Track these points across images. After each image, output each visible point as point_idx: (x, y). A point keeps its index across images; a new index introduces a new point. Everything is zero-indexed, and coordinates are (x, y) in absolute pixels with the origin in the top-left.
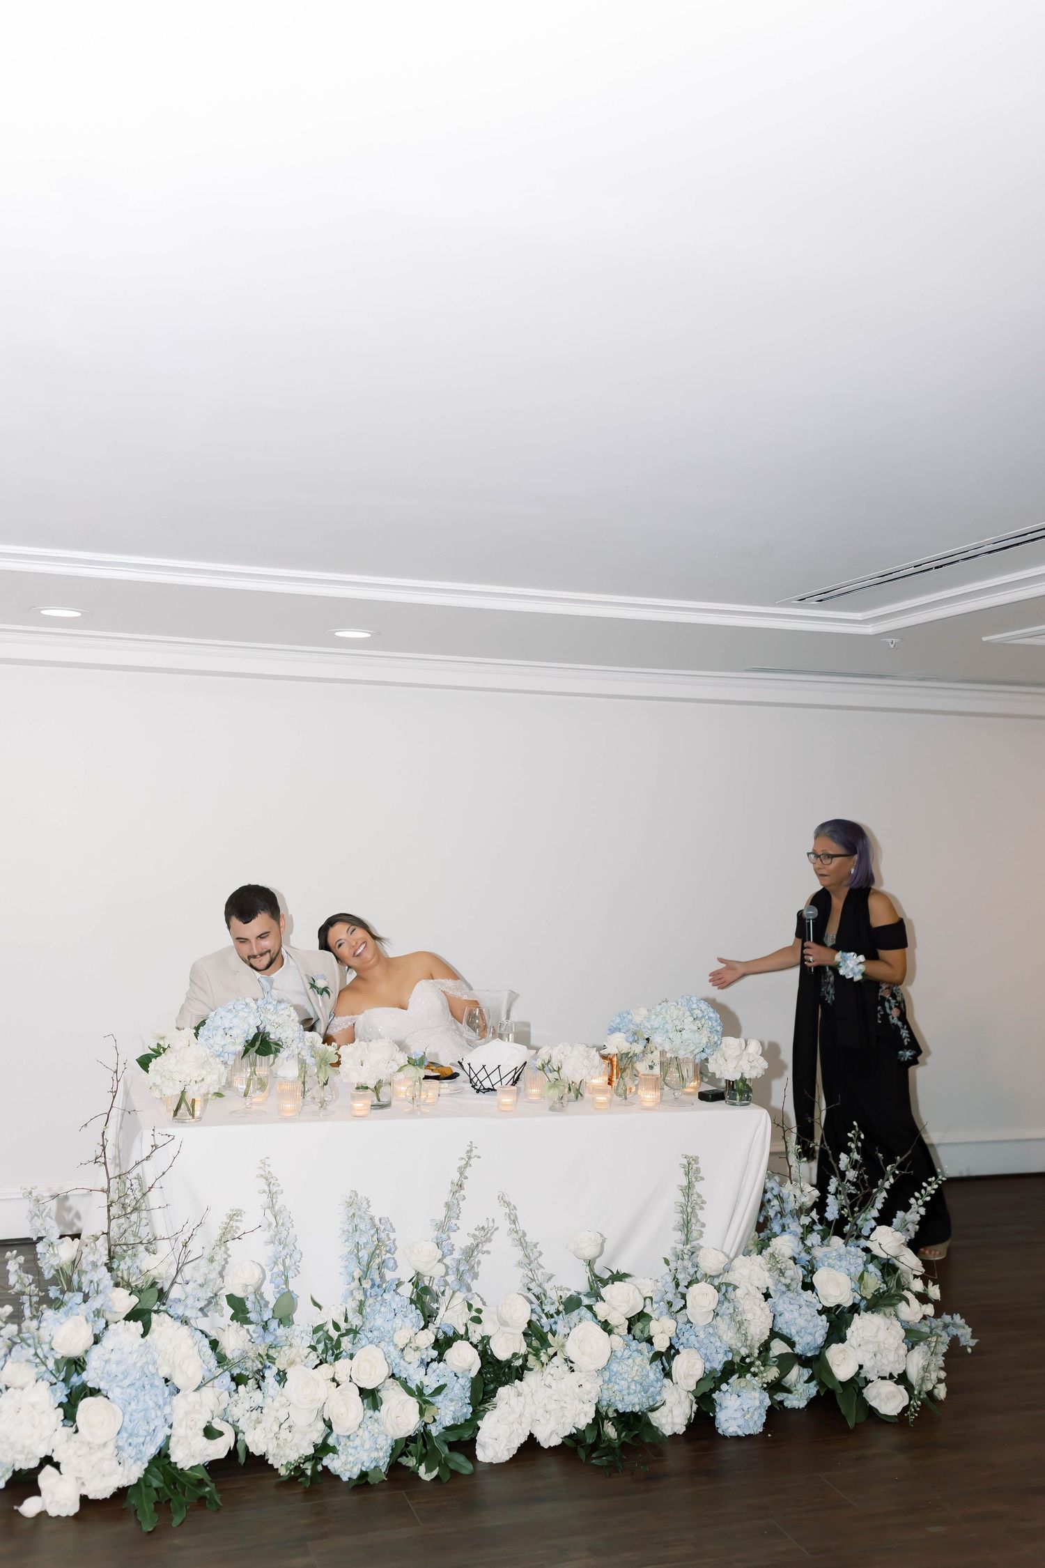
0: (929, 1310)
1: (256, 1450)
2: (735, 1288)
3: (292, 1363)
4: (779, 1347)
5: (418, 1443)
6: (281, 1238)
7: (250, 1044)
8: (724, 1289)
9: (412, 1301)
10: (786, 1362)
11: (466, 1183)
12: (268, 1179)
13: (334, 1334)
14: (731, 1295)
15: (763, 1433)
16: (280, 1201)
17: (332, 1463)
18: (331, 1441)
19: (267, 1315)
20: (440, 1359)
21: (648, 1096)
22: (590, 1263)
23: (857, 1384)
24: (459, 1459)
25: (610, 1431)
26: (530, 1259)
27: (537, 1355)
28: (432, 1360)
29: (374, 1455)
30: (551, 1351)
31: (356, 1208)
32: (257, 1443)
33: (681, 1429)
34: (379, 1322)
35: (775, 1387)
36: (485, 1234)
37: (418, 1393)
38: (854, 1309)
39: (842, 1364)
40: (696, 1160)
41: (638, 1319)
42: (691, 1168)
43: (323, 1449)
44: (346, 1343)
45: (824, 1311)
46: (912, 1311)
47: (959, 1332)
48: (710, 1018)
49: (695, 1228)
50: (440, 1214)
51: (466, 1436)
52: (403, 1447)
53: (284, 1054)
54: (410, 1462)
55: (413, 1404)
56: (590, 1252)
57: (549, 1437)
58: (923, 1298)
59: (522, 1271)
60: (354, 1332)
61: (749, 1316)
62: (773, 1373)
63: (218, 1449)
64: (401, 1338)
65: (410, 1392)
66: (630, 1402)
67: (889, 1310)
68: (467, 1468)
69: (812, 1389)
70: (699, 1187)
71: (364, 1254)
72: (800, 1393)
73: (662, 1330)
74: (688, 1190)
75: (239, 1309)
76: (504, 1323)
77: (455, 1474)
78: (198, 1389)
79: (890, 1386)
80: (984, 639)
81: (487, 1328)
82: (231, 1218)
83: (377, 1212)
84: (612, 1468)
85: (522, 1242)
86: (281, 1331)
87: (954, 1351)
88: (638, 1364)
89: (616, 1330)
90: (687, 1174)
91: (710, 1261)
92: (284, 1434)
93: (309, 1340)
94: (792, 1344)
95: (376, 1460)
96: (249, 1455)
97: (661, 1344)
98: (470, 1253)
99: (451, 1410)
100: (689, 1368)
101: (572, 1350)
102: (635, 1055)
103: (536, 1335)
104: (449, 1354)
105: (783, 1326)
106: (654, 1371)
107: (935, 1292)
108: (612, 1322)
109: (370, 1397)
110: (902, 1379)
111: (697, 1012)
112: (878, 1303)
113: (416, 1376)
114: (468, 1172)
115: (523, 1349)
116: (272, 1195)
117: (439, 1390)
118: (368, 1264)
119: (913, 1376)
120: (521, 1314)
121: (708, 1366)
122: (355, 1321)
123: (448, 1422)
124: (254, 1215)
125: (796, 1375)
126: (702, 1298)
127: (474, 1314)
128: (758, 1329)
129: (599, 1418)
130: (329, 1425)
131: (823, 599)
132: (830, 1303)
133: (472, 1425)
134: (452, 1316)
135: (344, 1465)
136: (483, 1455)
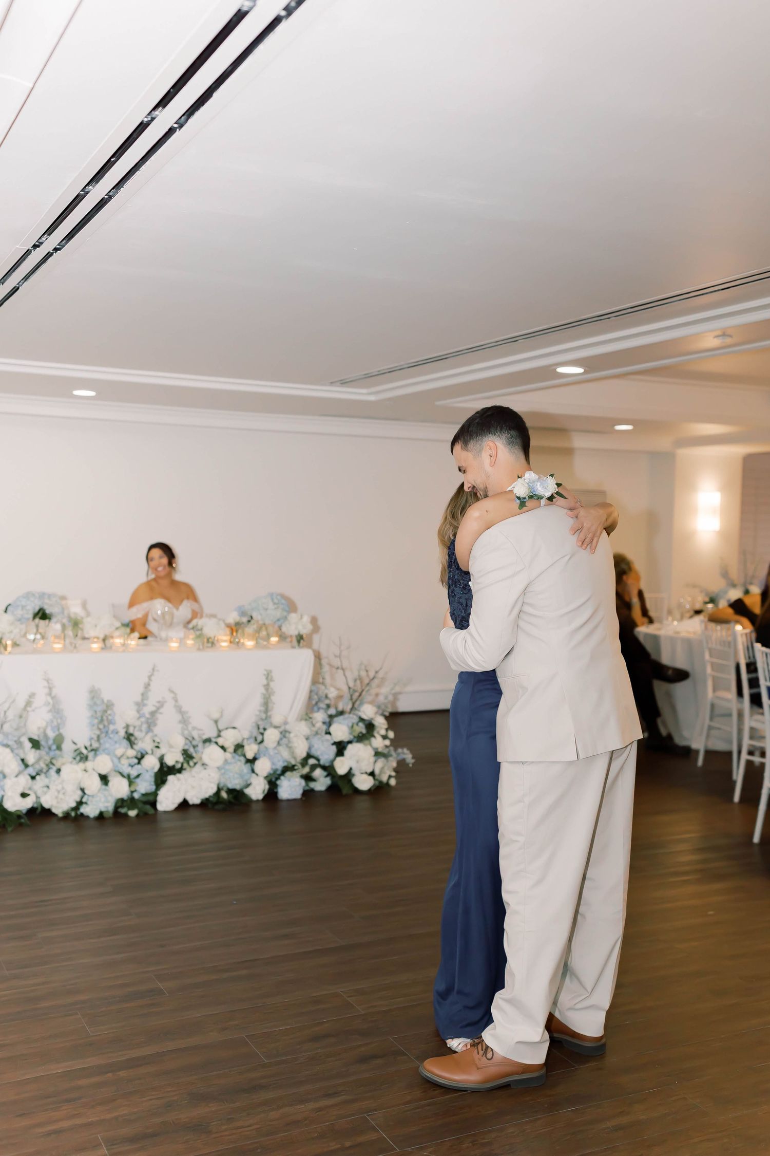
0: (387, 742)
1: (46, 806)
2: (290, 733)
3: (63, 764)
4: (312, 761)
5: (130, 802)
6: (56, 710)
7: (35, 616)
8: (284, 734)
9: (124, 738)
10: (313, 767)
11: (152, 683)
12: (48, 681)
13: (85, 751)
14: (287, 735)
15: (301, 799)
16: (54, 692)
17: (84, 810)
18: (84, 800)
19: (51, 742)
20: (139, 763)
21: (250, 643)
22: (216, 722)
23: (349, 775)
24: (148, 808)
25: (224, 795)
26: (185, 721)
27: (188, 763)
28: (135, 764)
29: (106, 804)
30: (195, 760)
31: (94, 694)
32: (48, 802)
33: (260, 797)
34: (107, 745)
35: (308, 778)
36: (161, 704)
37: (128, 777)
38: (350, 742)
39: (341, 768)
40: (271, 671)
41: (239, 747)
42: (268, 676)
43: (80, 803)
44: (91, 755)
45: (335, 743)
46: (378, 742)
47: (405, 756)
48: (282, 604)
49: (270, 705)
50: (139, 699)
51: (151, 798)
52: (120, 803)
53: (54, 620)
54: (123, 810)
55: (125, 782)
56: (216, 715)
57: (195, 799)
58: (385, 737)
59: (180, 726)
60: (95, 750)
61: (296, 745)
62: (306, 770)
63: (28, 803)
64: (119, 752)
65: (123, 776)
66: (235, 784)
67: (367, 742)
68: (151, 811)
69: (328, 781)
70: (272, 684)
71: (99, 714)
72: (322, 783)
73: (251, 750)
74: (267, 687)
75: (35, 744)
76: (171, 746)
77: (146, 814)
78: (17, 776)
79: (365, 777)
80: (438, 403)
81: (163, 750)
82: (30, 697)
83: (106, 696)
84: (224, 810)
85: (179, 710)
86: (58, 752)
87: (401, 763)
88: (240, 766)
89: (227, 750)
90: (267, 678)
91: (277, 719)
92: (61, 796)
93: (72, 755)
94: (318, 760)
95: (107, 807)
96: (43, 809)
97: (250, 756)
98: (153, 714)
99: (145, 786)
100: (264, 767)
101: (206, 759)
102: (243, 623)
103: (188, 756)
104: (144, 761)
105: (314, 752)
106: (246, 768)
107: (391, 734)
108: (226, 746)
109: (104, 779)
110: (372, 774)
111: (276, 601)
112: (361, 738)
113: (126, 770)
114: (153, 678)
115: (181, 759)
116: (50, 689)
117: (138, 776)
118: (102, 717)
119: (377, 772)
120: (180, 743)
121: (274, 767)
122: (95, 745)
123: (143, 791)
124: (41, 699)
125: (318, 773)
126: (272, 736)
127: (156, 744)
128: (301, 753)
129: (219, 790)
130: (82, 790)
131: (343, 383)
132: (337, 740)
133: (155, 794)
134: (145, 744)
135: (90, 810)
136: (161, 807)
